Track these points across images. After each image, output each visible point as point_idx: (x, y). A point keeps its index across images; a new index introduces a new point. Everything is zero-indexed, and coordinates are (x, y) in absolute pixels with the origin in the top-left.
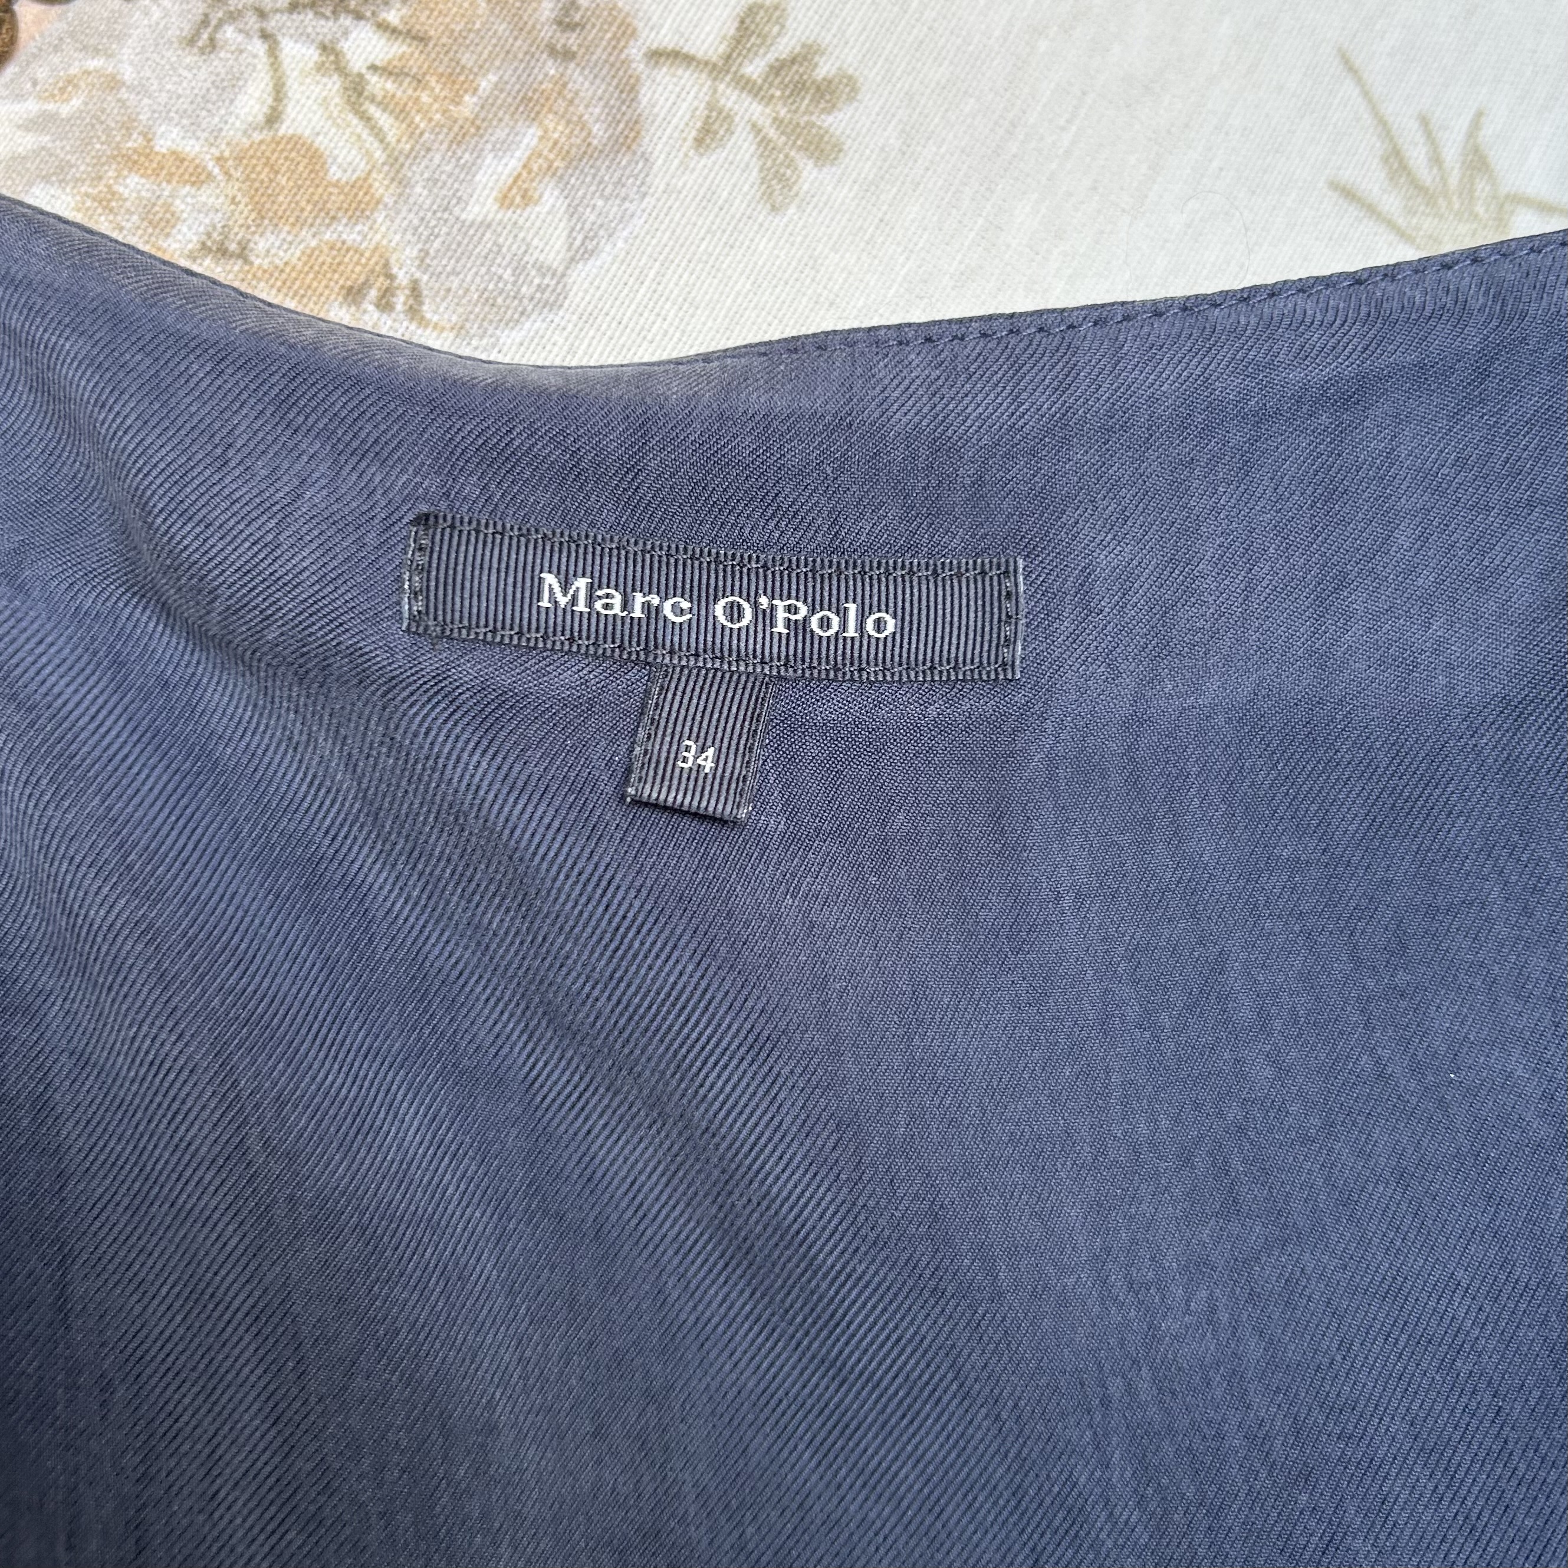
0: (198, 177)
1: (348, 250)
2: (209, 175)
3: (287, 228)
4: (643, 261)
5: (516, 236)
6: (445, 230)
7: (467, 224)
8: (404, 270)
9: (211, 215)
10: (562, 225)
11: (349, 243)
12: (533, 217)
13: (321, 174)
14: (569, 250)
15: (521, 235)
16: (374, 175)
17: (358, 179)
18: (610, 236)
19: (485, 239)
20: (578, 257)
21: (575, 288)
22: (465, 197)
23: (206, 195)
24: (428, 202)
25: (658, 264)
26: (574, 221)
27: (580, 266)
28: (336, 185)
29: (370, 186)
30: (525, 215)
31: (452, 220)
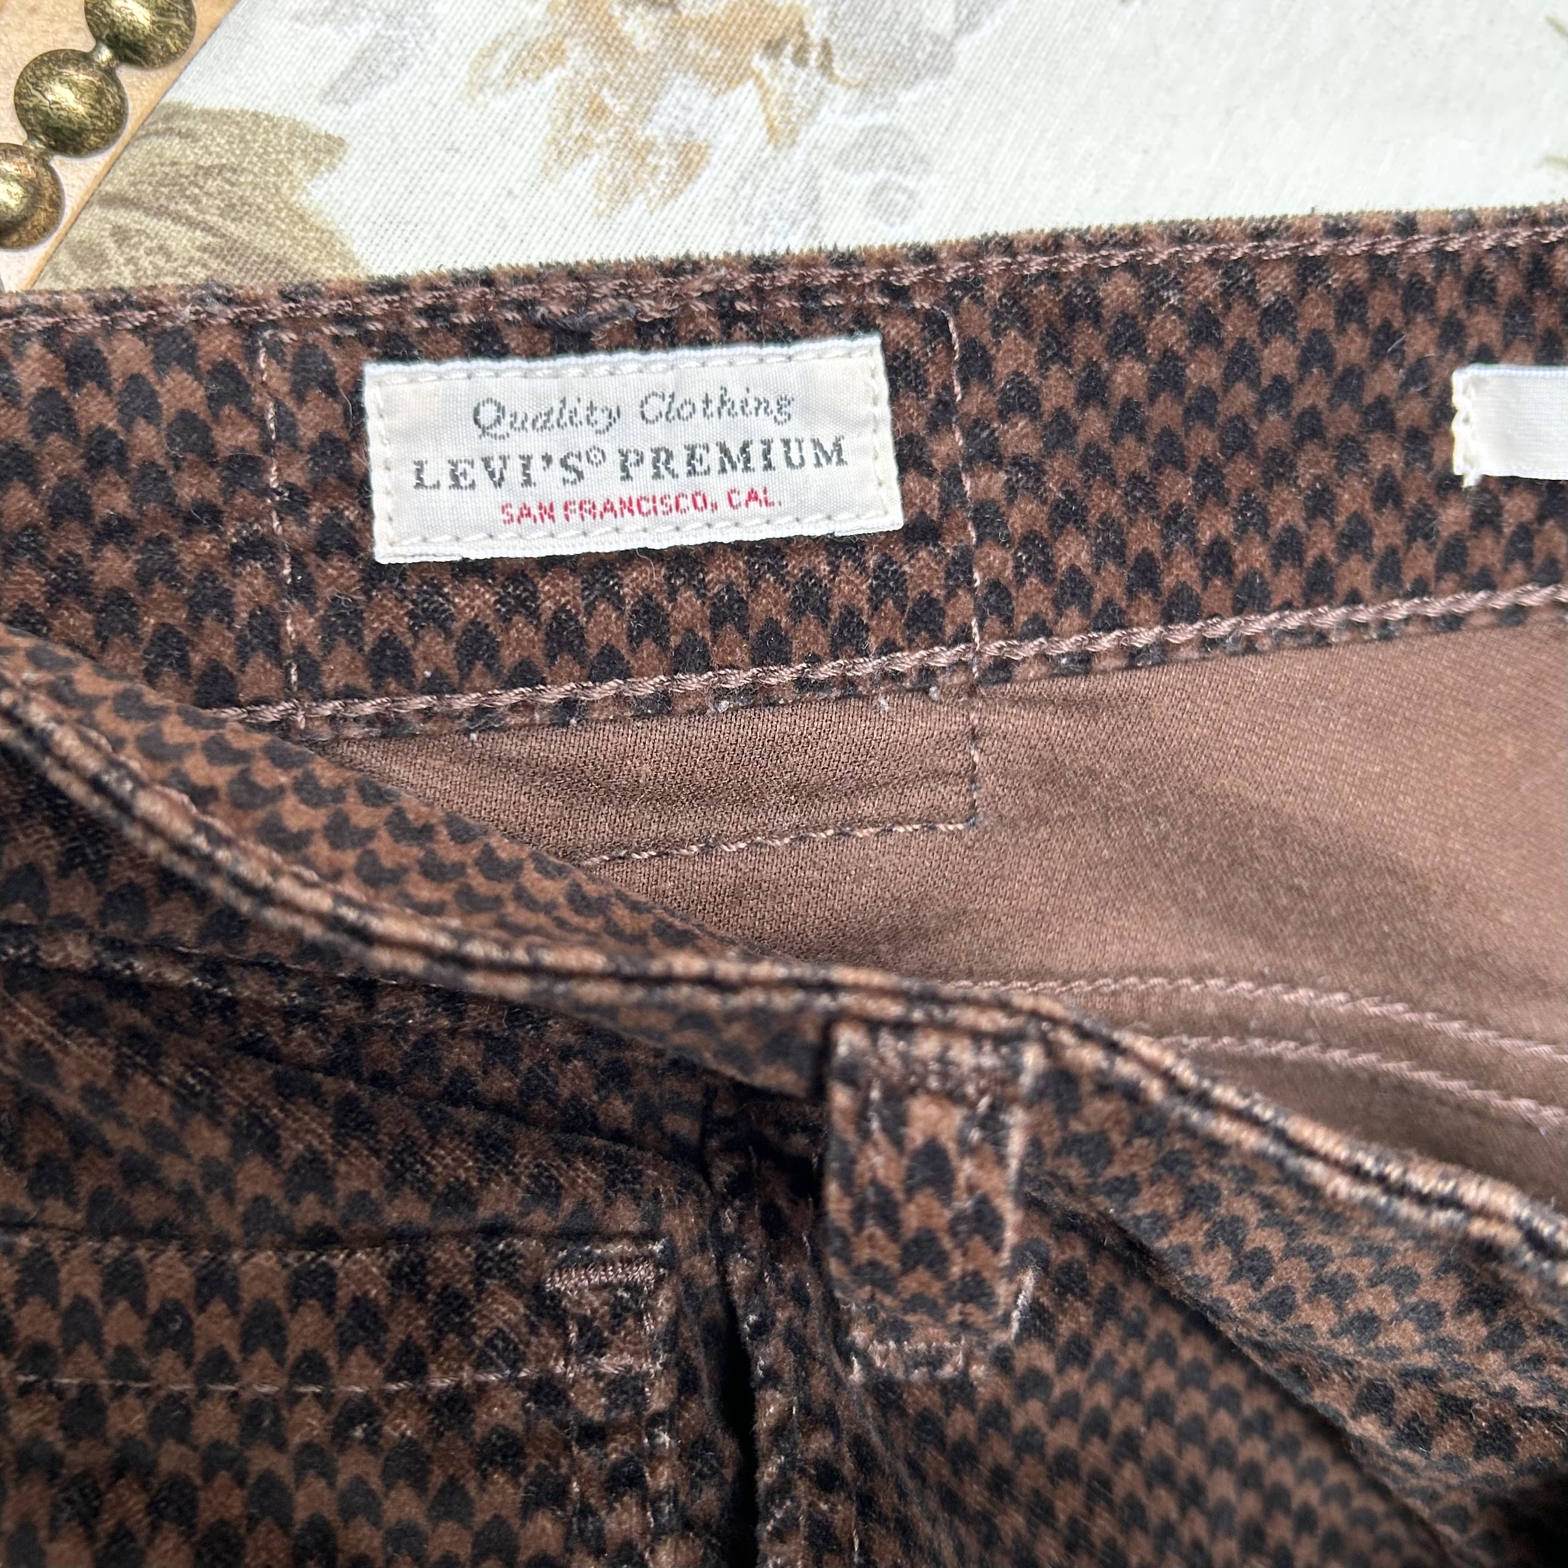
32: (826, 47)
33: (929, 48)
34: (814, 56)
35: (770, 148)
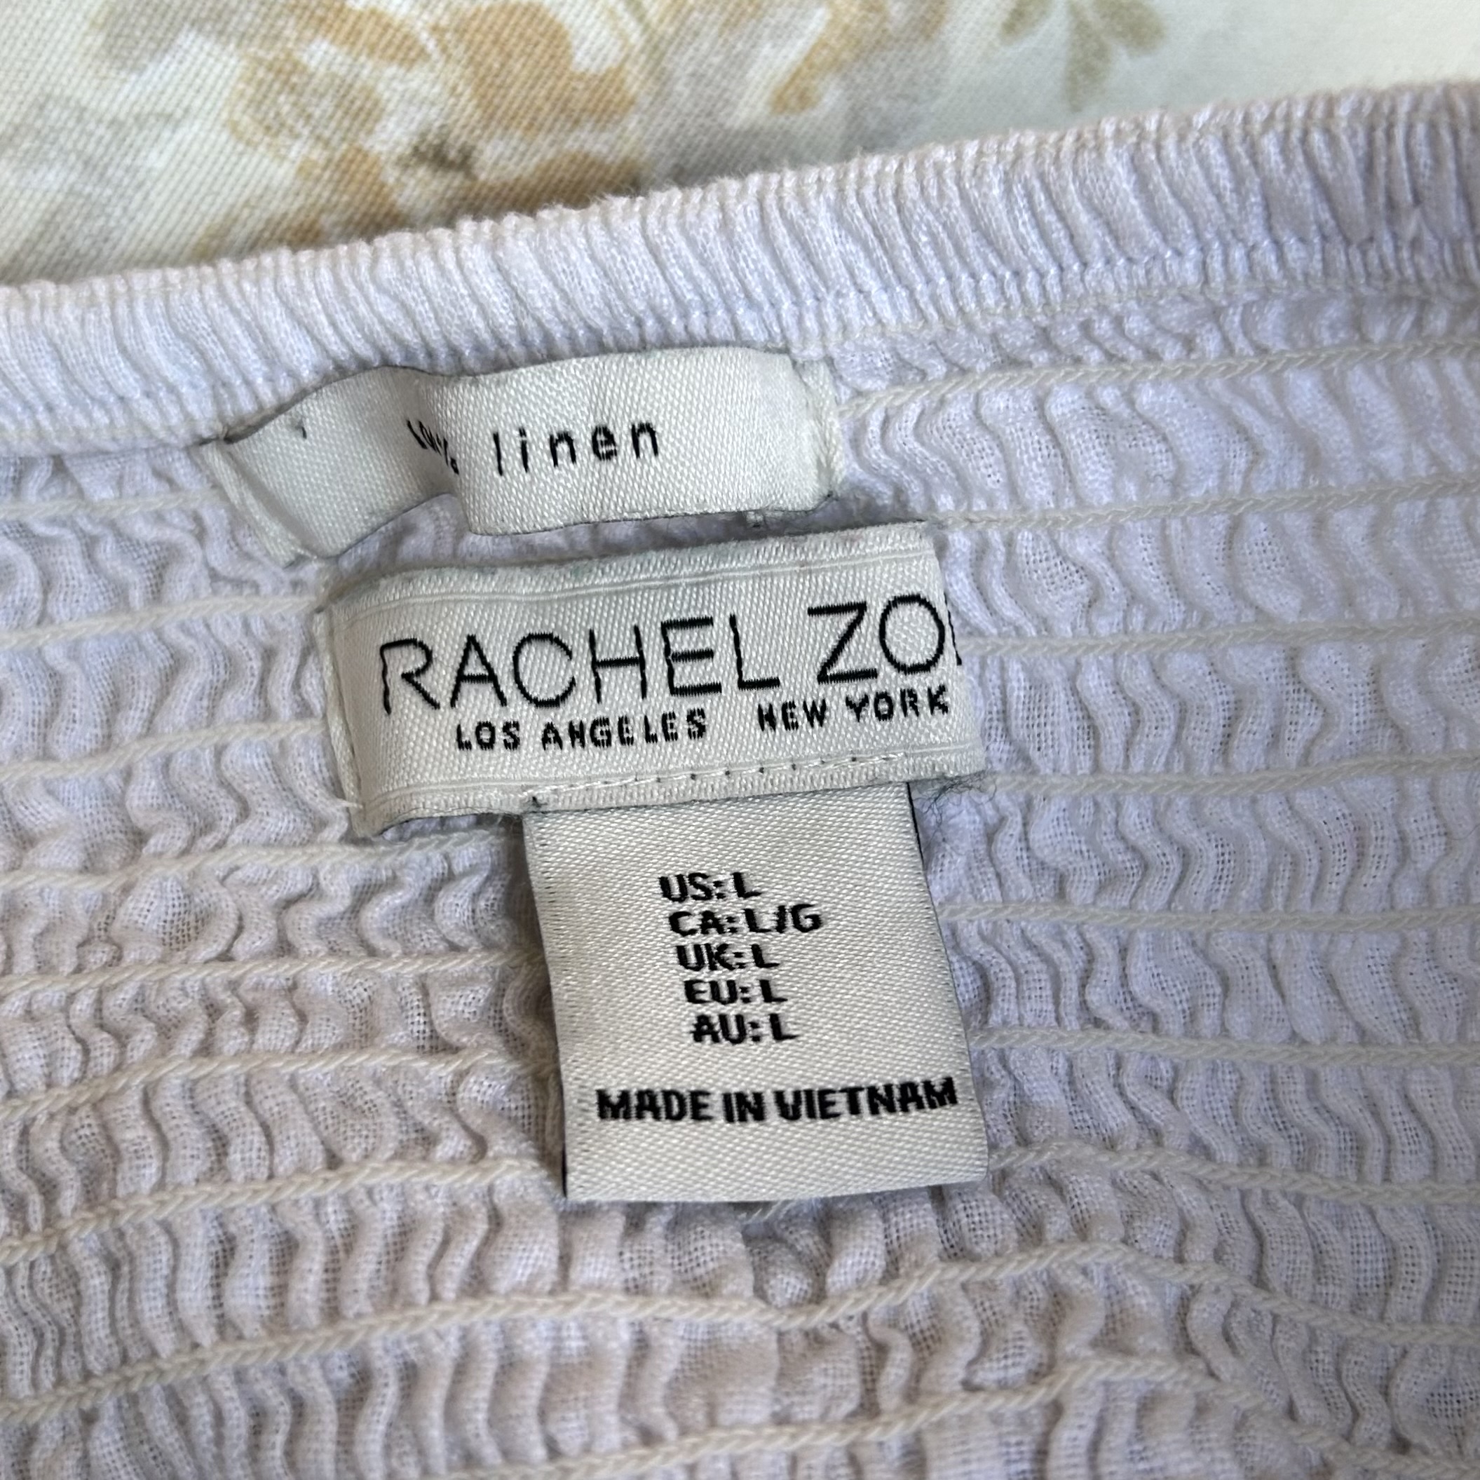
2: (422, 51)
9: (425, 109)
13: (563, 62)
16: (628, 66)
17: (608, 71)
23: (420, 80)
28: (580, 78)
29: (623, 81)
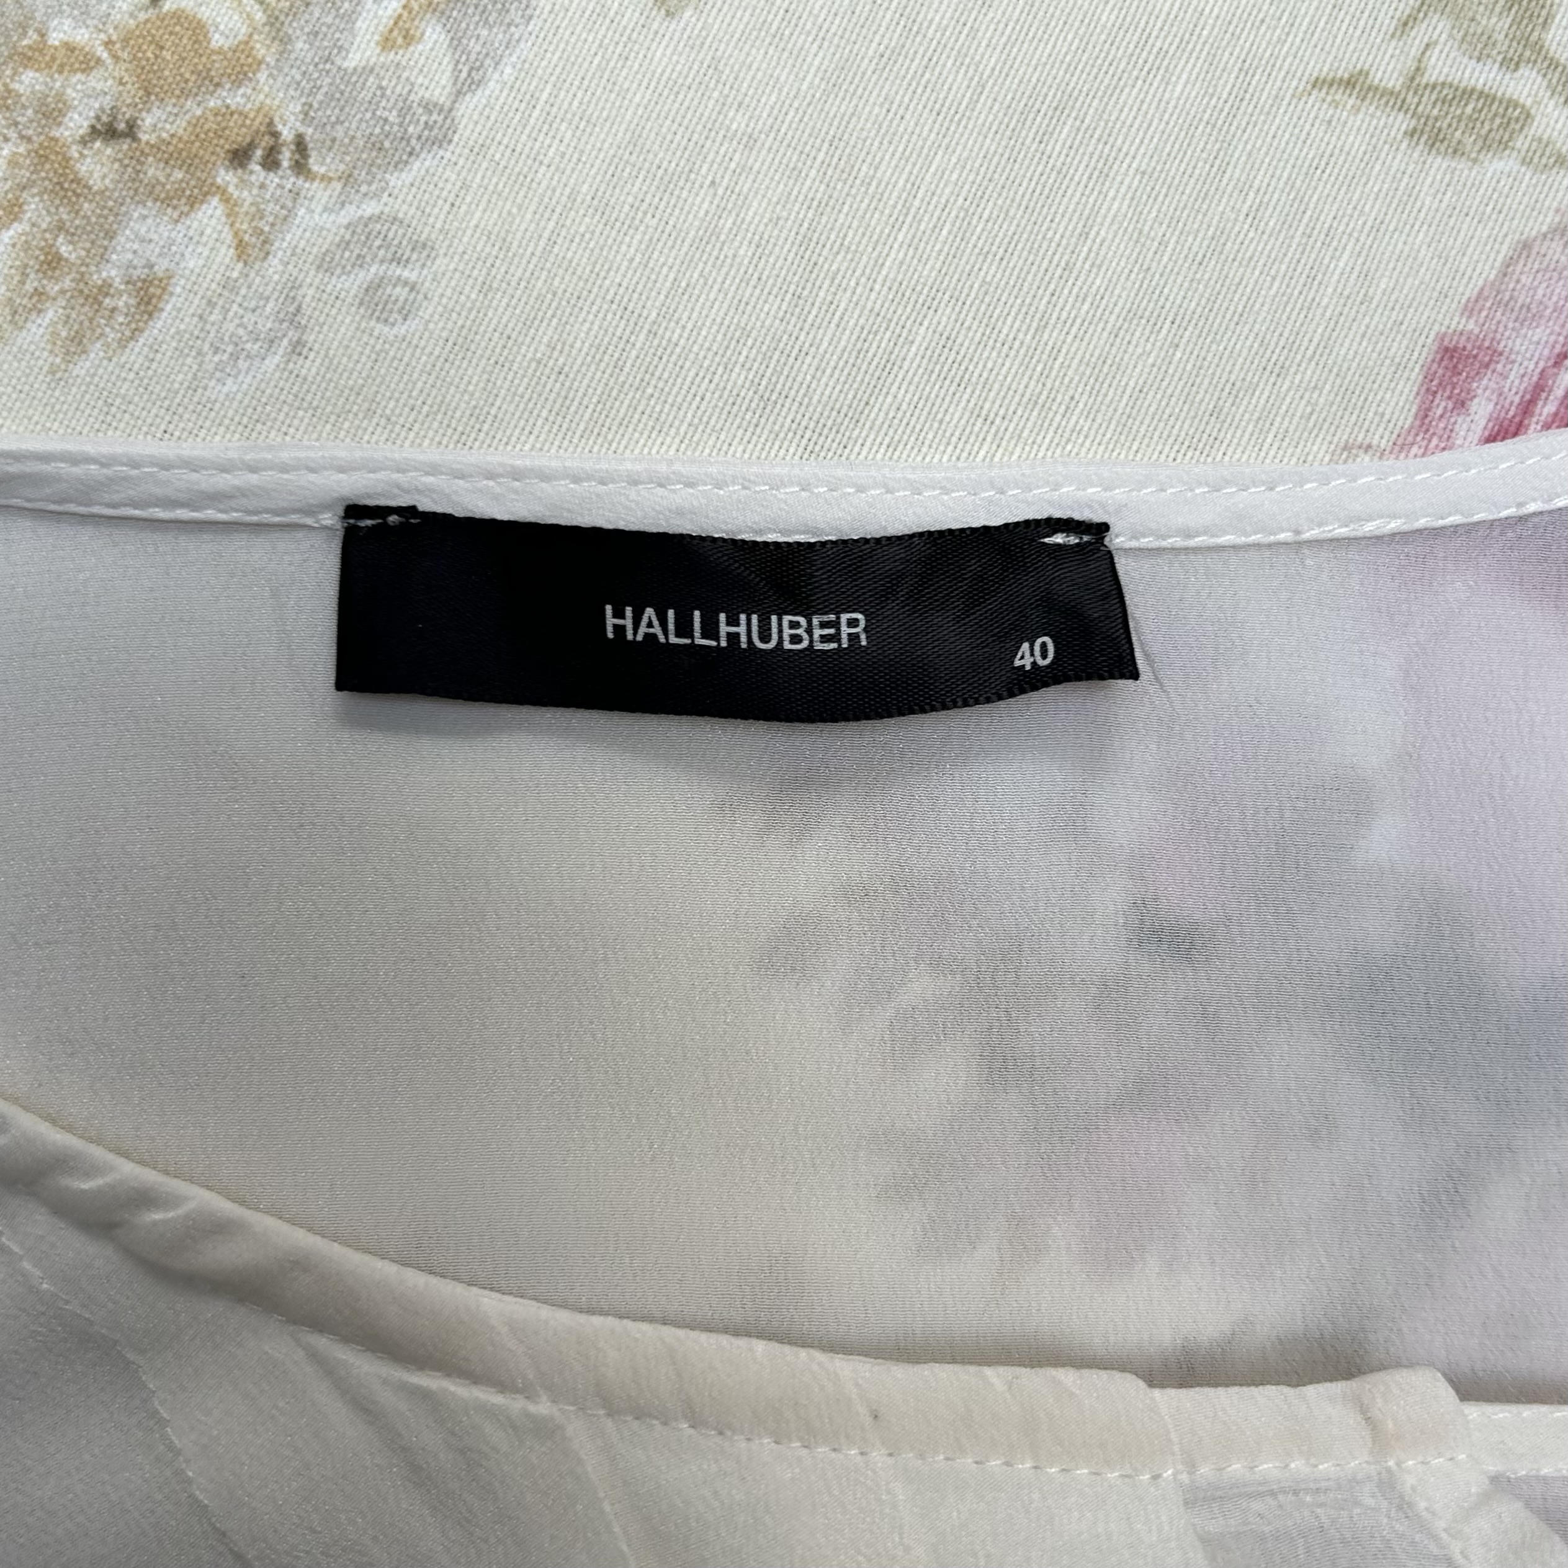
0: (88, 63)
1: (232, 114)
3: (174, 100)
4: (534, 84)
5: (399, 77)
6: (328, 80)
7: (350, 71)
8: (289, 125)
10: (446, 60)
11: (233, 107)
12: (416, 55)
14: (455, 84)
15: (405, 75)
18: (497, 64)
19: (369, 84)
20: (465, 88)
21: (464, 121)
22: (346, 46)
24: (310, 55)
25: (549, 86)
26: (458, 53)
27: (468, 98)
30: (408, 56)
31: (334, 71)
32: (301, 145)
33: (423, 119)
34: (286, 157)
35: (240, 265)
